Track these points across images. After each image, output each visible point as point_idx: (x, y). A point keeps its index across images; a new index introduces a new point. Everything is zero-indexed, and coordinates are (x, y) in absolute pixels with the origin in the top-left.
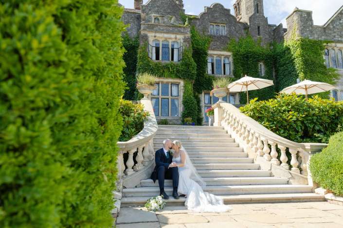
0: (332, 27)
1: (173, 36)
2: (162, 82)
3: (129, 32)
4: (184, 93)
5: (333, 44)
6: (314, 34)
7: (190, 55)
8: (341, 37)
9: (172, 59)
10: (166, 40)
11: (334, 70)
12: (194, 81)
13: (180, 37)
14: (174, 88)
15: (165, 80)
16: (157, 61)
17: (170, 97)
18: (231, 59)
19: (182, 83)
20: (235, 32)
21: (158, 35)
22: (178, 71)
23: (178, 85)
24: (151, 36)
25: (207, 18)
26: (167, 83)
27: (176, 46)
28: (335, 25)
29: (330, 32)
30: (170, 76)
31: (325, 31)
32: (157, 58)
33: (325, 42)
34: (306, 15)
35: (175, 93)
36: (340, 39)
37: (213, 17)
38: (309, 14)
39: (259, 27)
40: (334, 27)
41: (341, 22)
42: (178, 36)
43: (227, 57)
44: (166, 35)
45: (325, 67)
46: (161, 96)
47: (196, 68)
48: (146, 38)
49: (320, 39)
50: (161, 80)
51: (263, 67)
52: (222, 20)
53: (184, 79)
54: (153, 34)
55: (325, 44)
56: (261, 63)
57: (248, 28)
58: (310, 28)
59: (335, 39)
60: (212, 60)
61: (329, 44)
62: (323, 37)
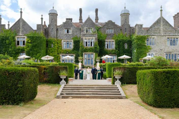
0: (150, 30)
1: (91, 38)
2: (88, 54)
3: (77, 35)
4: (95, 57)
5: (150, 37)
6: (143, 34)
7: (97, 44)
8: (154, 33)
9: (91, 46)
10: (89, 39)
11: (149, 47)
12: (98, 53)
13: (94, 38)
14: (92, 55)
15: (89, 53)
16: (86, 47)
17: (90, 58)
18: (114, 42)
19: (94, 54)
20: (116, 32)
21: (86, 38)
22: (93, 50)
23: (93, 54)
24: (84, 38)
25: (105, 27)
26: (90, 54)
27: (93, 41)
28: (152, 29)
29: (150, 32)
30: (90, 52)
31: (147, 32)
32: (86, 46)
33: (147, 36)
34: (140, 26)
35: (92, 57)
36: (153, 34)
37: (108, 26)
38: (141, 25)
39: (126, 29)
40: (151, 30)
41: (155, 27)
42: (93, 38)
43: (113, 41)
44: (89, 38)
45: (145, 46)
46: (87, 58)
47: (99, 49)
48: (82, 39)
49: (145, 35)
50: (88, 53)
51: (126, 45)
52: (112, 27)
53: (95, 52)
54: (85, 38)
55: (147, 37)
56: (126, 43)
57: (121, 30)
58: (141, 31)
59: (151, 34)
60: (107, 43)
61: (149, 37)
62: (146, 34)
